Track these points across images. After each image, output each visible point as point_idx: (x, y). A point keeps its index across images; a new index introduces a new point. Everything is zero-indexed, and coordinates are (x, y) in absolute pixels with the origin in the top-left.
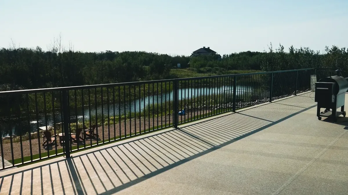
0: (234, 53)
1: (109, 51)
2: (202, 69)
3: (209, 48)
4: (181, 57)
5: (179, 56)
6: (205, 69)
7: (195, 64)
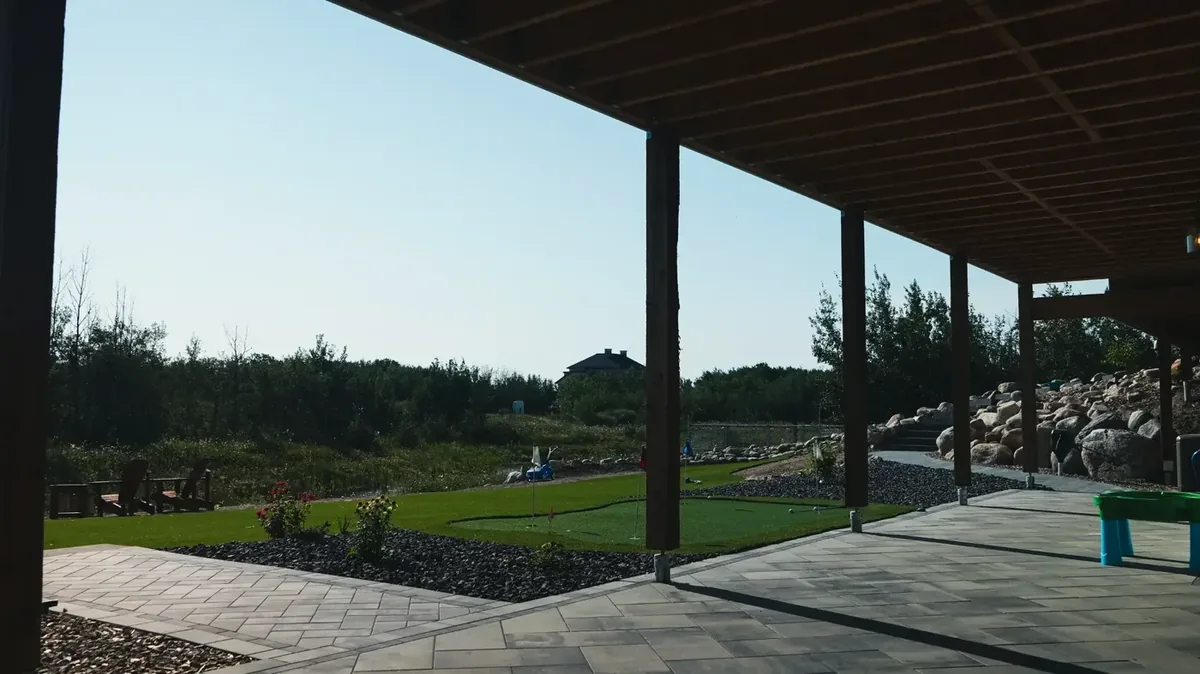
0: (711, 371)
1: (265, 356)
2: (602, 415)
3: (624, 353)
4: (526, 379)
5: (520, 377)
6: (612, 415)
7: (576, 402)
